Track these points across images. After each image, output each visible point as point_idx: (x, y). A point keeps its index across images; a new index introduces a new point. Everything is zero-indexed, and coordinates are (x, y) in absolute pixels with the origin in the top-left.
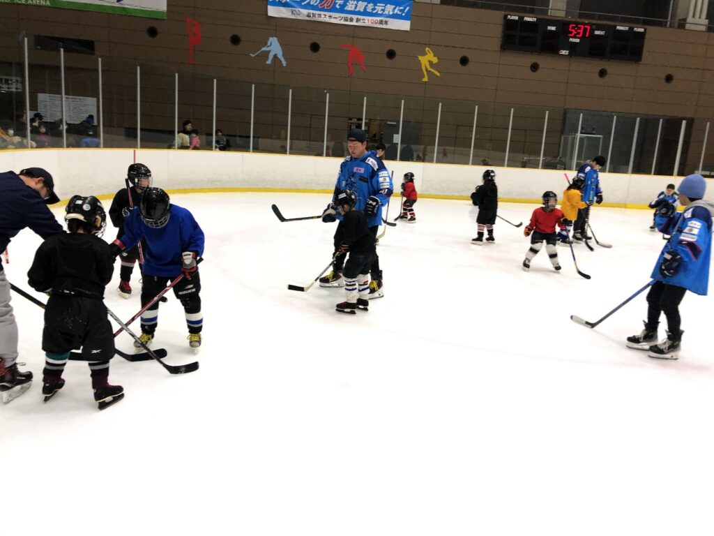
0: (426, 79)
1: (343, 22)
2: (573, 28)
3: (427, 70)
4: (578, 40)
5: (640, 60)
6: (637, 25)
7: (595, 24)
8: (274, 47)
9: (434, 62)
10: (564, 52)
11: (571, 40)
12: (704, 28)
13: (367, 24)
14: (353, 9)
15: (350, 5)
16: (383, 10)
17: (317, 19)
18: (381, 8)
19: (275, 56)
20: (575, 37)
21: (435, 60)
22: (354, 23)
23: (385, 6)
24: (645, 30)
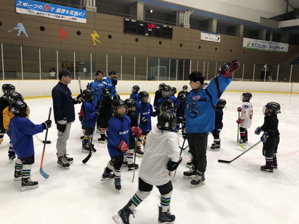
0: (95, 44)
1: (55, 18)
2: (149, 25)
3: (95, 40)
4: (151, 30)
5: (172, 38)
6: (170, 25)
7: (156, 24)
8: (21, 28)
10: (147, 34)
12: (189, 27)
13: (67, 19)
14: (60, 12)
15: (58, 10)
16: (74, 14)
17: (42, 15)
18: (72, 13)
19: (22, 32)
20: (150, 29)
21: (98, 36)
22: (61, 18)
23: (74, 12)
24: (172, 27)
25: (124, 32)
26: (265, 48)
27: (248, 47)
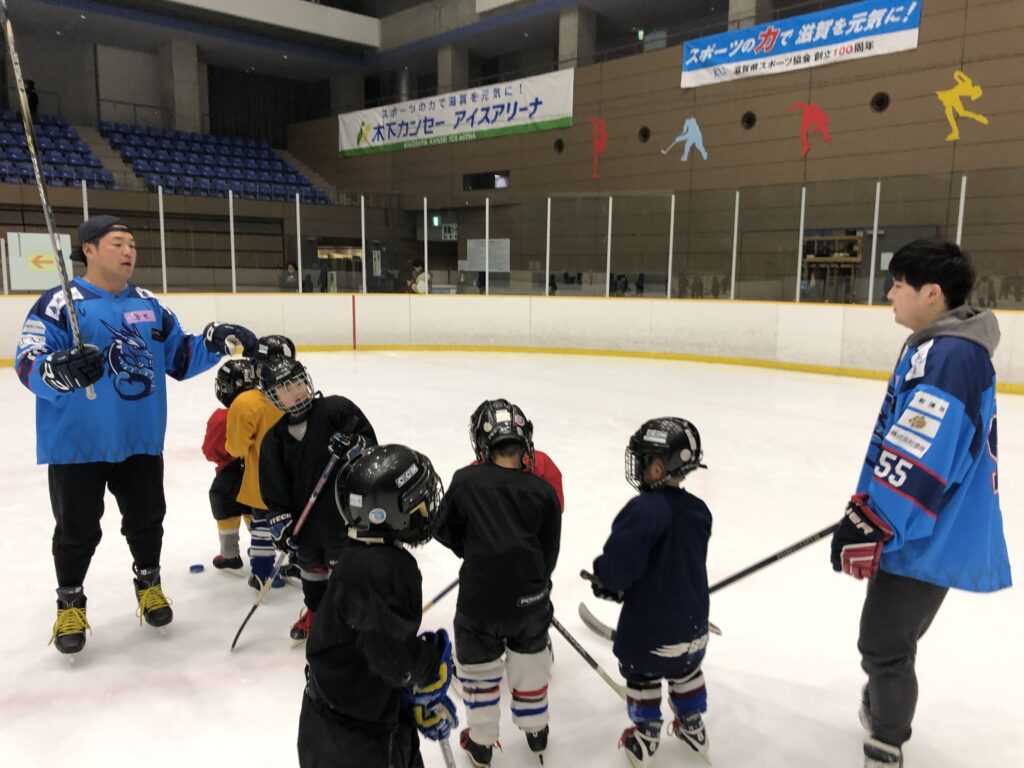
0: (954, 135)
1: (792, 67)
3: (957, 117)
8: (692, 134)
13: (833, 58)
14: (809, 39)
15: (803, 36)
16: (864, 24)
17: (751, 73)
18: (858, 22)
19: (693, 148)
22: (812, 63)
23: (867, 17)
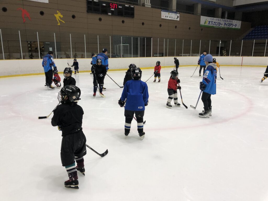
2: (111, 5)
4: (113, 10)
5: (134, 17)
6: (131, 5)
7: (118, 4)
9: (61, 17)
10: (110, 14)
11: (111, 9)
12: (150, 7)
21: (62, 16)
24: (134, 7)
25: (87, 12)
26: (221, 25)
27: (205, 25)
